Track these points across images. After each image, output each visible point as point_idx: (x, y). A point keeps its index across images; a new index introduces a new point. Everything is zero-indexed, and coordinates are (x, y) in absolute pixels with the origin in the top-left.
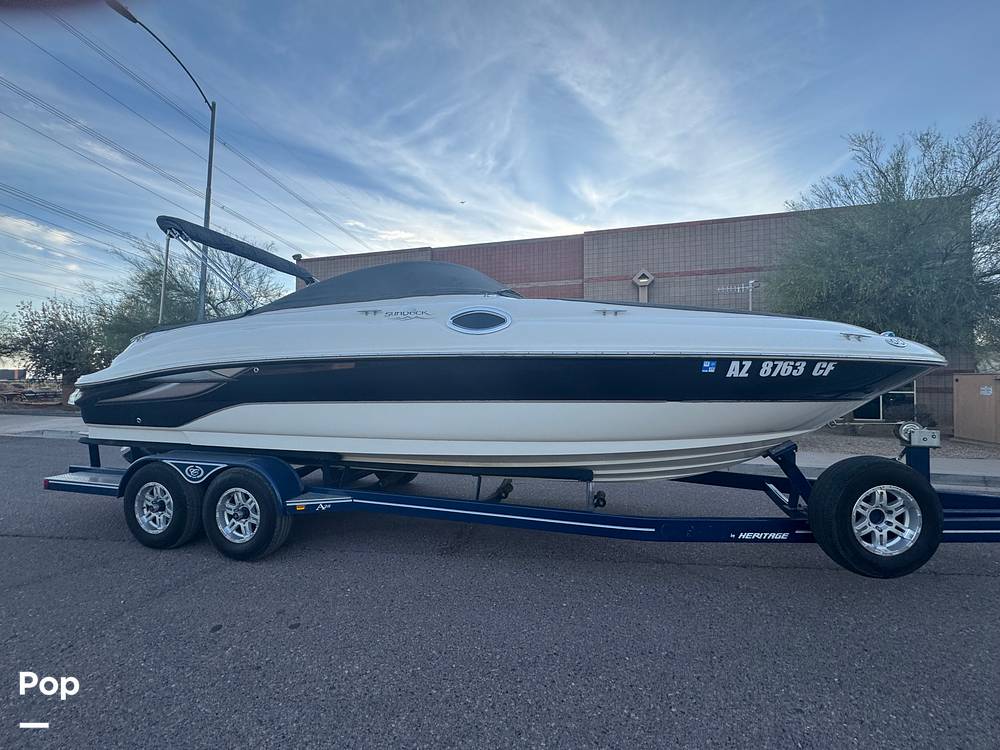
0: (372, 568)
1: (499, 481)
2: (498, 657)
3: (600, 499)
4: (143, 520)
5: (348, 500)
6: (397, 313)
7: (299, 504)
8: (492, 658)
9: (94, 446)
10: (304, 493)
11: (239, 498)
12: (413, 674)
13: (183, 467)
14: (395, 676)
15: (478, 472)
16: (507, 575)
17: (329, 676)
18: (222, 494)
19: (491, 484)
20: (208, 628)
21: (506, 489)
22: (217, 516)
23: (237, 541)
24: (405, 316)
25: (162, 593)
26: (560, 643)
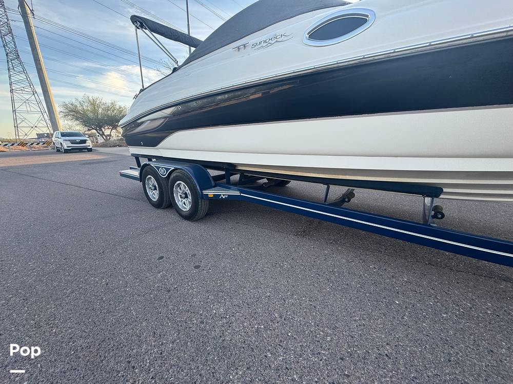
0: (250, 237)
1: (344, 189)
2: (329, 339)
3: (438, 213)
4: (150, 193)
5: (237, 193)
6: (260, 43)
7: (210, 193)
8: (323, 339)
9: (137, 157)
10: (214, 187)
11: (182, 186)
12: (257, 331)
13: (158, 168)
14: (244, 327)
15: (327, 182)
16: (344, 261)
17: (203, 311)
18: (175, 183)
19: (337, 191)
20: (157, 256)
21: (349, 196)
22: (175, 195)
23: (184, 210)
24: (267, 43)
25: (148, 231)
26: (393, 344)
